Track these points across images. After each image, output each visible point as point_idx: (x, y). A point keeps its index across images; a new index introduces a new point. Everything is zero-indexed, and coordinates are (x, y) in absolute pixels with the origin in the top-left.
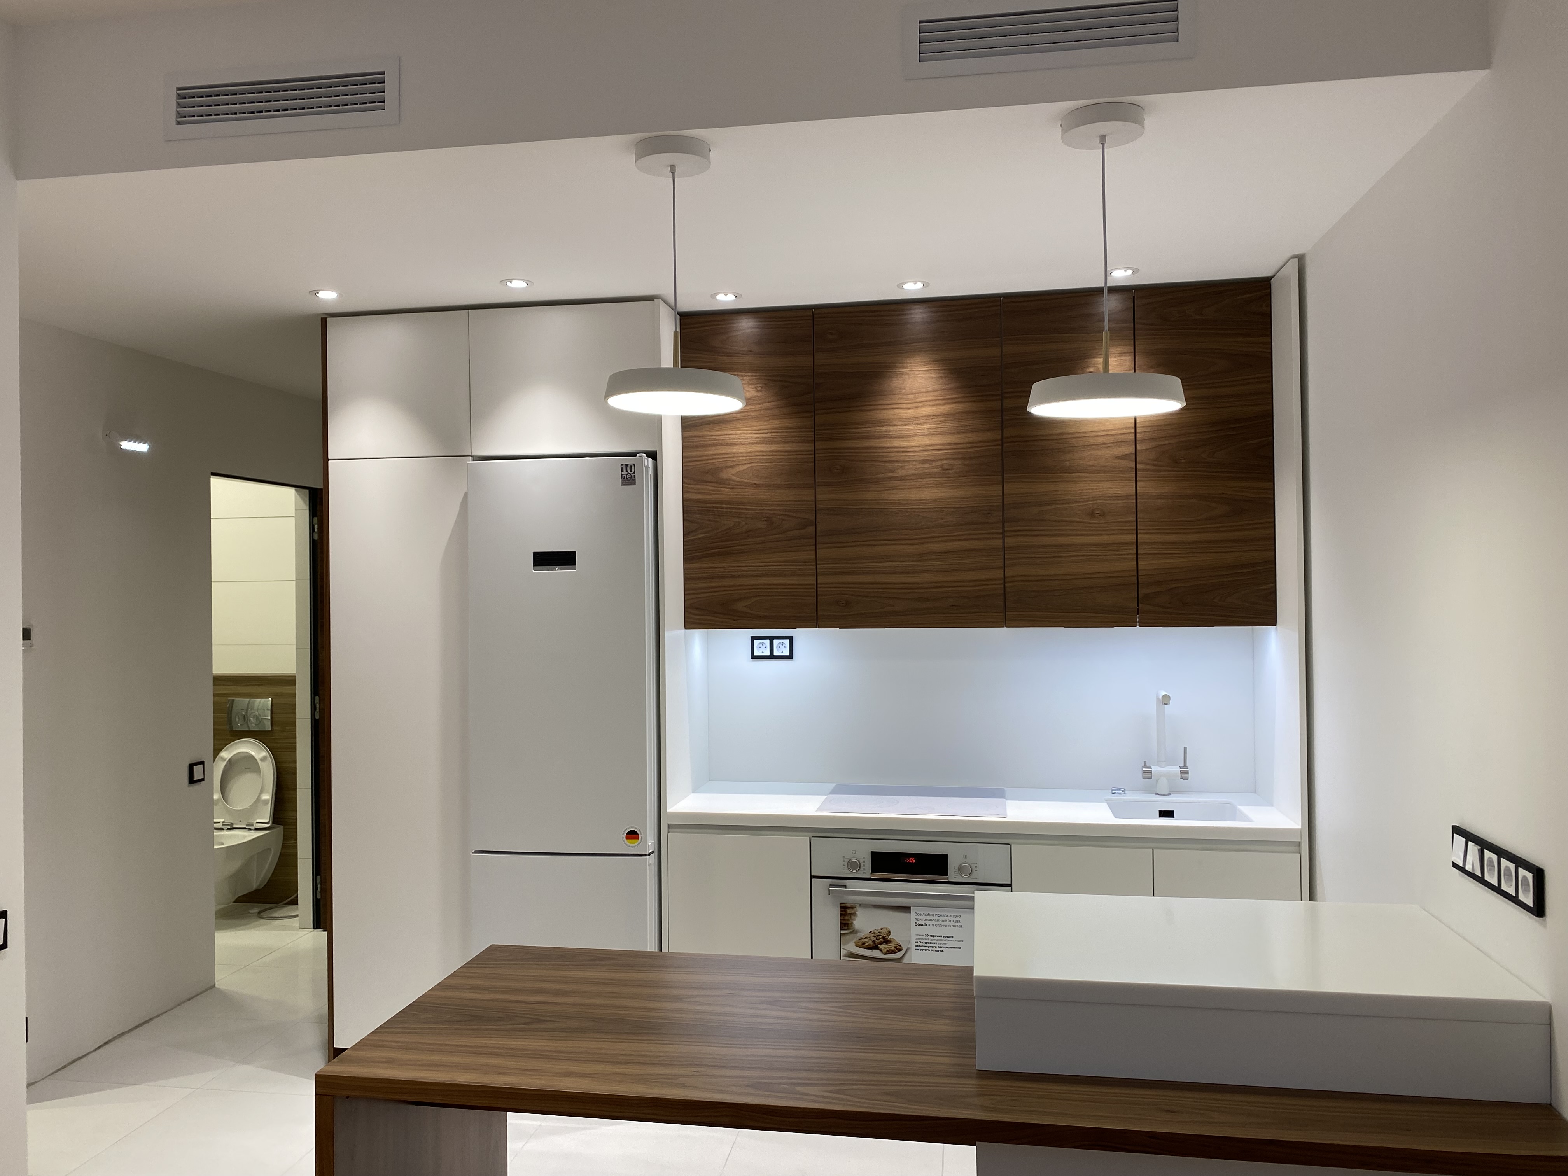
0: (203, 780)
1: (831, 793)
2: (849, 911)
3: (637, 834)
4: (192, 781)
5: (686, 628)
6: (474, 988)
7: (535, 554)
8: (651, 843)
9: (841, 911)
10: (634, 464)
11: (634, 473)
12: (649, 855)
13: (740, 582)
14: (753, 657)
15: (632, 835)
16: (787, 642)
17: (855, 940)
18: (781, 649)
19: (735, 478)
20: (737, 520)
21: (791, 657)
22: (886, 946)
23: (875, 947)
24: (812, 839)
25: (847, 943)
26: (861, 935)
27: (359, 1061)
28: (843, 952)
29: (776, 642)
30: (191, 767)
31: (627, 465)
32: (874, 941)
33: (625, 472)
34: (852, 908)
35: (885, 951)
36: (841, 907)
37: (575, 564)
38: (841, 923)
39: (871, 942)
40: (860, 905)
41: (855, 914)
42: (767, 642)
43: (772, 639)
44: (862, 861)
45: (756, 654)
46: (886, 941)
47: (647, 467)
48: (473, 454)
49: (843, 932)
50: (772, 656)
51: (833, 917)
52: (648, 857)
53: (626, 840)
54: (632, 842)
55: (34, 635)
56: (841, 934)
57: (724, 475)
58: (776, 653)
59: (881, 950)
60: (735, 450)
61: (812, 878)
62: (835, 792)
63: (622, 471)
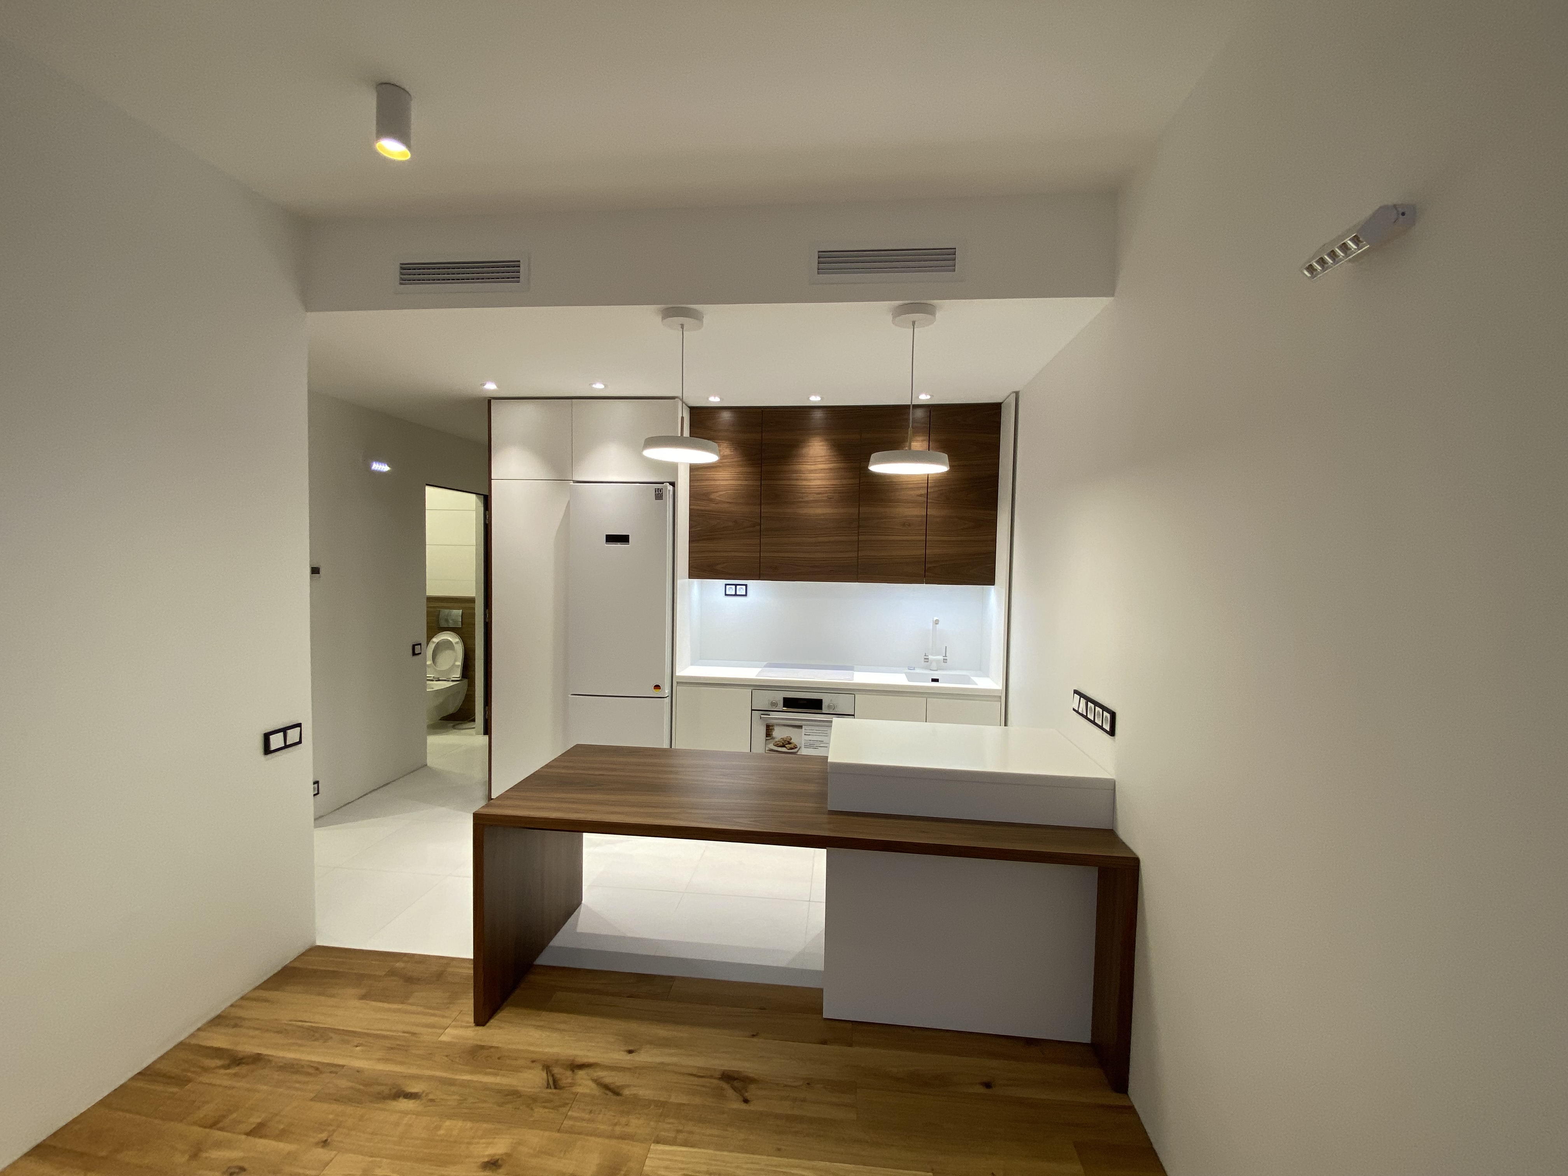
0: (420, 653)
1: (764, 667)
2: (771, 728)
3: (660, 686)
4: (414, 654)
5: (690, 578)
6: (565, 767)
7: (607, 536)
8: (667, 691)
9: (767, 728)
10: (662, 489)
11: (662, 493)
12: (666, 697)
13: (719, 554)
14: (726, 595)
15: (657, 687)
16: (744, 587)
17: (773, 742)
18: (741, 590)
19: (717, 498)
21: (746, 595)
22: (789, 745)
23: (783, 746)
24: (753, 691)
25: (769, 744)
26: (777, 740)
27: (499, 806)
28: (767, 749)
29: (738, 587)
30: (414, 646)
31: (658, 489)
32: (783, 743)
33: (657, 493)
34: (772, 726)
35: (788, 748)
36: (767, 726)
37: (629, 542)
38: (766, 734)
39: (781, 744)
40: (776, 724)
41: (774, 729)
42: (734, 587)
43: (736, 585)
44: (778, 702)
45: (727, 593)
46: (789, 743)
47: (669, 490)
48: (573, 479)
49: (767, 738)
50: (736, 595)
51: (763, 731)
52: (665, 699)
53: (654, 690)
54: (657, 691)
55: (321, 571)
56: (766, 739)
57: (712, 496)
58: (738, 593)
59: (786, 748)
60: (718, 483)
61: (752, 710)
62: (765, 667)
63: (656, 492)
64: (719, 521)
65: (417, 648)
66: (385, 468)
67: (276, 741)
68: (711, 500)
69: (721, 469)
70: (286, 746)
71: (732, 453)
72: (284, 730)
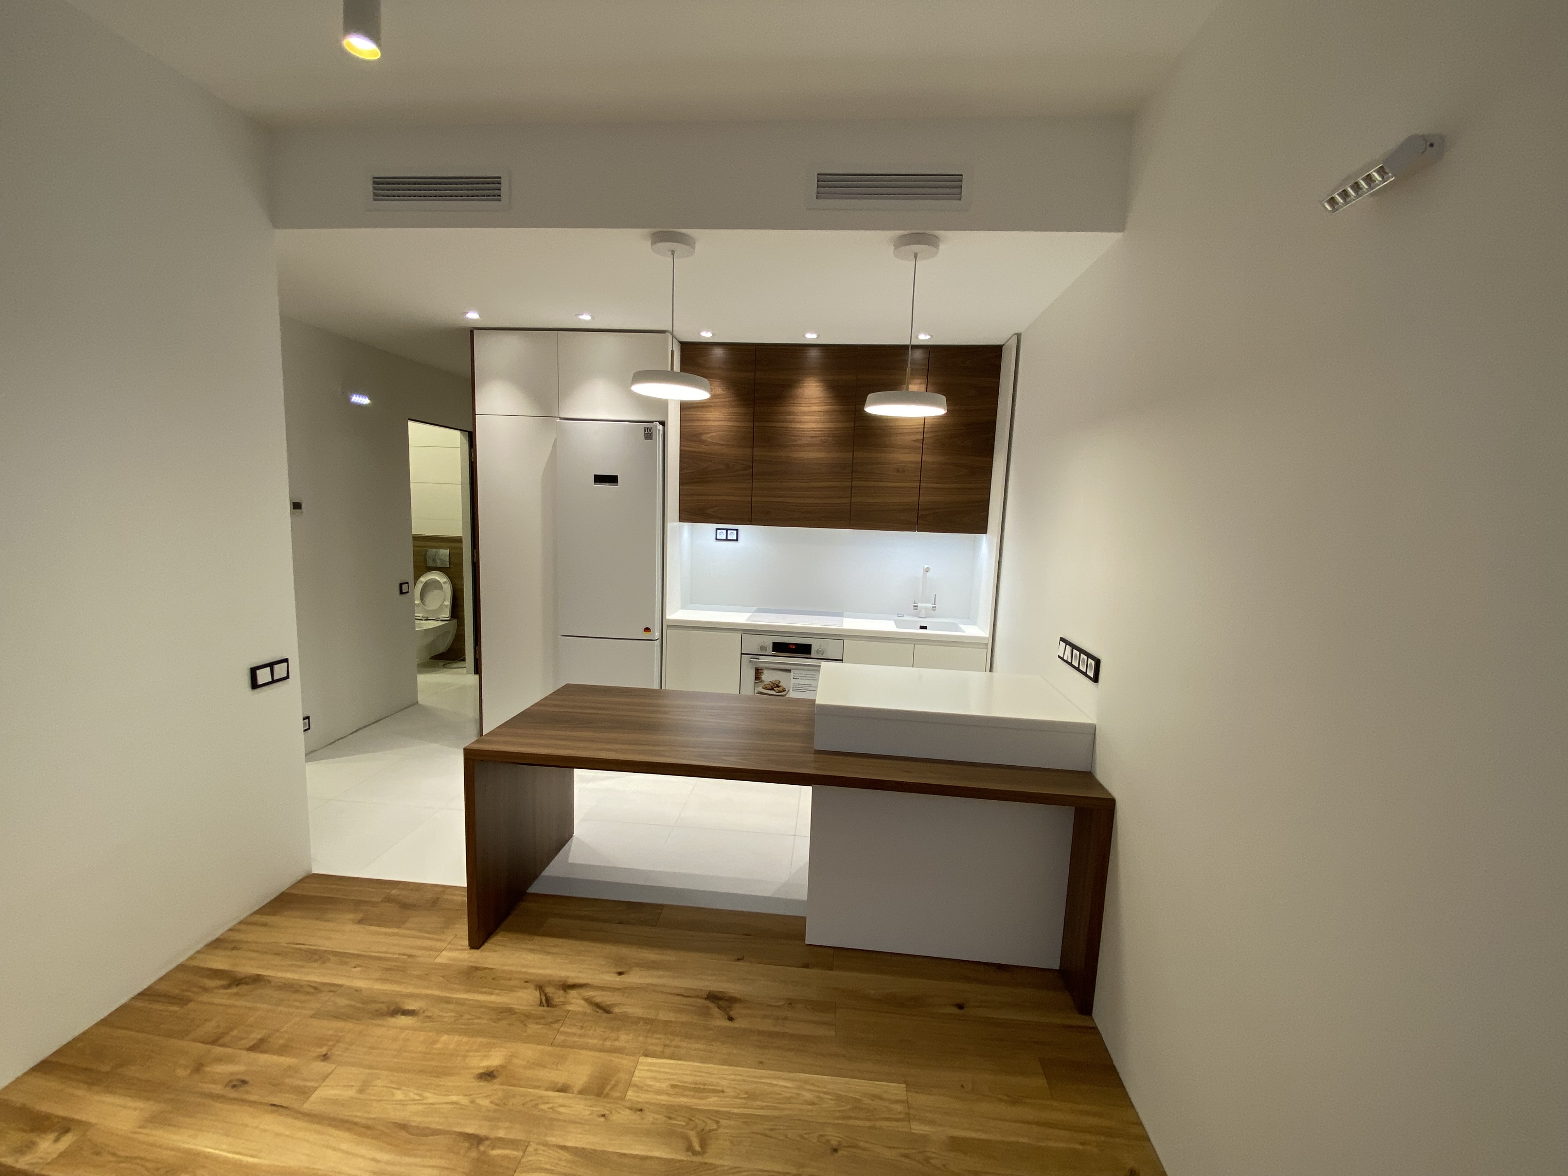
0: (408, 592)
1: (754, 612)
3: (650, 629)
4: (401, 593)
5: (680, 521)
6: (555, 706)
7: (595, 476)
8: (657, 635)
9: (756, 671)
10: (652, 428)
11: (652, 433)
12: (656, 640)
13: (710, 498)
14: (717, 539)
15: (647, 630)
16: (735, 532)
17: (762, 685)
18: (732, 535)
19: (709, 440)
20: (710, 463)
21: (737, 540)
22: (778, 689)
23: (772, 689)
24: (743, 635)
25: (758, 687)
26: (765, 683)
27: (490, 742)
28: (756, 691)
29: (729, 532)
30: (401, 585)
31: (648, 428)
32: (772, 686)
33: (646, 432)
34: (761, 670)
35: (777, 691)
36: (756, 669)
37: (617, 483)
38: (755, 677)
39: (770, 687)
40: (766, 668)
41: (763, 673)
42: (724, 531)
43: (727, 530)
44: (768, 647)
46: (778, 686)
47: (659, 430)
48: (561, 416)
49: (756, 681)
50: (726, 540)
51: (752, 674)
53: (644, 632)
54: (647, 633)
55: (303, 506)
56: (755, 682)
57: (704, 437)
58: (728, 538)
59: (775, 690)
60: (710, 423)
61: (742, 654)
62: (756, 611)
63: (645, 431)
65: (405, 589)
66: (365, 401)
67: (263, 676)
68: (702, 442)
69: (712, 409)
70: (274, 681)
71: (723, 392)
72: (271, 665)
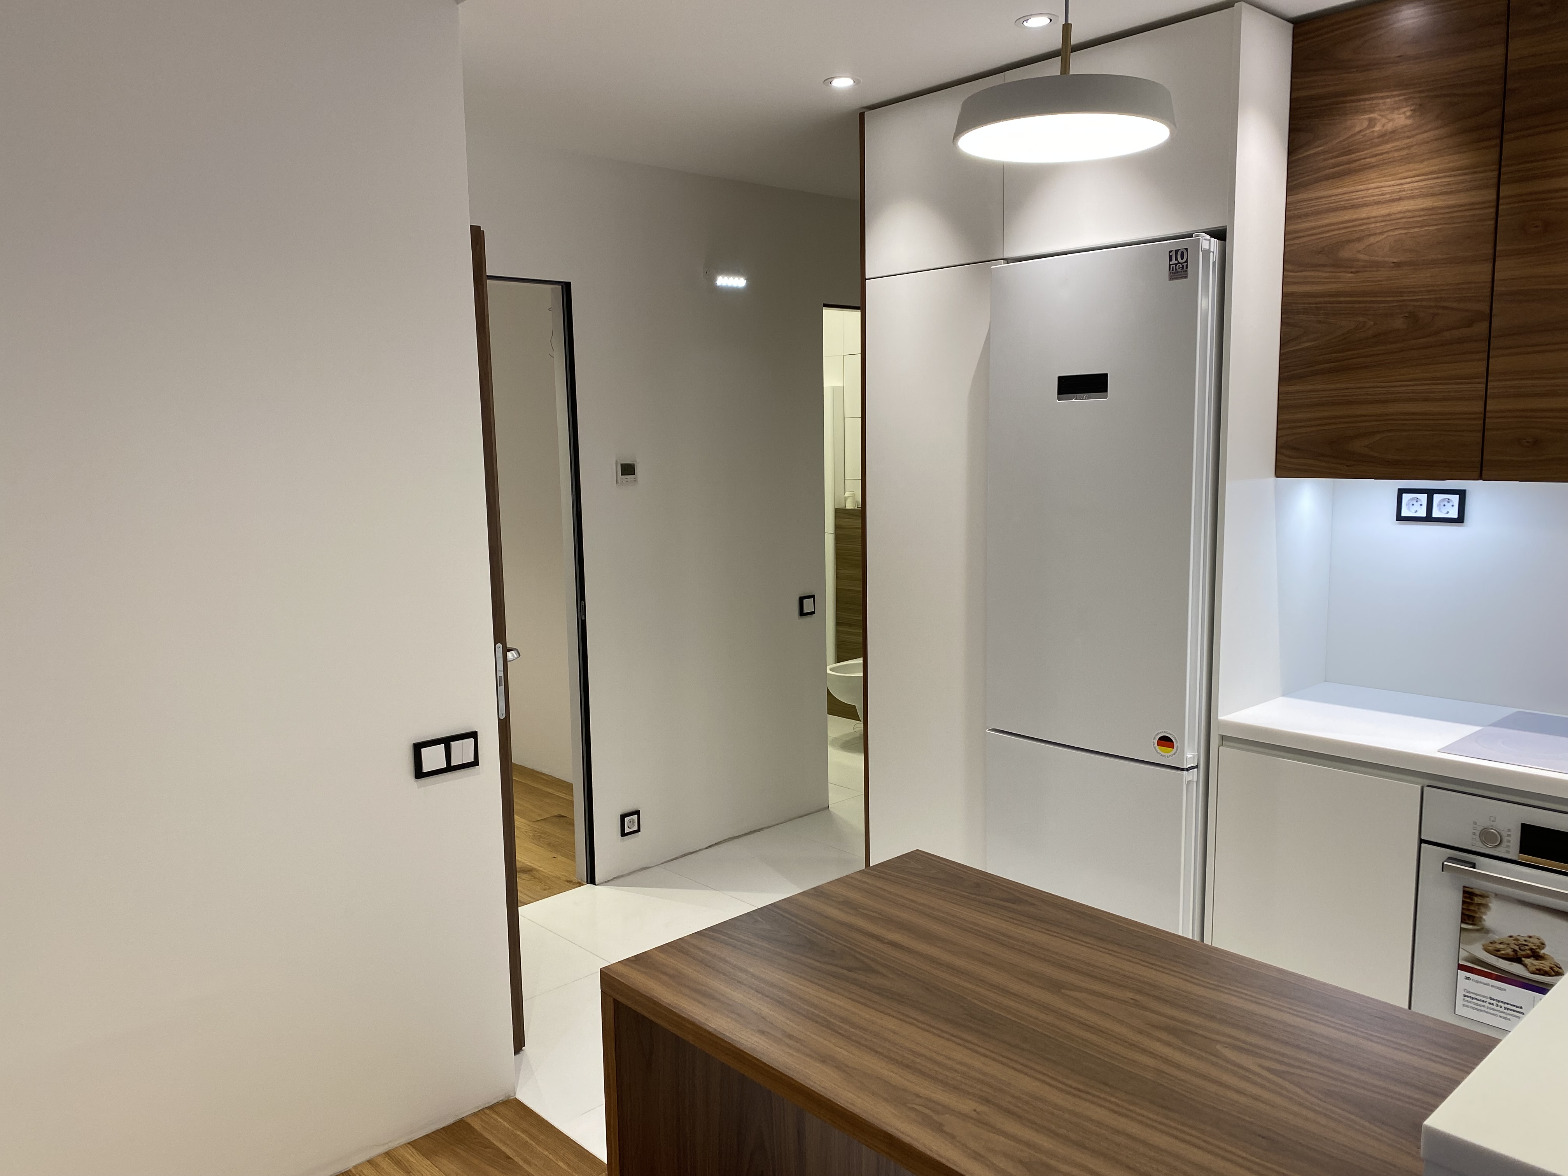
0: (813, 613)
2: (1477, 900)
4: (802, 614)
5: (1277, 475)
7: (1061, 379)
8: (1190, 755)
9: (1464, 897)
10: (1187, 249)
11: (1186, 261)
12: (1188, 770)
14: (1400, 518)
15: (1165, 741)
16: (1455, 498)
17: (1484, 942)
18: (1445, 507)
21: (1460, 519)
22: (1535, 962)
23: (1516, 959)
24: (1426, 789)
25: (1471, 942)
26: (1496, 937)
28: (1463, 954)
29: (1437, 498)
30: (801, 599)
31: (1177, 251)
32: (1515, 951)
33: (1174, 261)
34: (1482, 896)
35: (1533, 969)
36: (1464, 892)
37: (1106, 391)
38: (1463, 914)
39: (1509, 951)
40: (1496, 895)
41: (1486, 906)
42: (1424, 497)
43: (1430, 493)
44: (1504, 834)
45: (1405, 513)
46: (1536, 955)
47: (1207, 253)
49: (1464, 926)
50: (1429, 518)
51: (1453, 903)
52: (1185, 773)
53: (1157, 747)
54: (1164, 750)
55: (638, 470)
56: (1462, 929)
57: (1346, 253)
58: (1436, 514)
59: (1525, 966)
60: (1363, 213)
61: (1422, 841)
63: (1171, 260)
64: (1361, 319)
65: (808, 606)
66: (739, 282)
67: (433, 758)
70: (450, 768)
71: (1409, 122)
72: (447, 741)
